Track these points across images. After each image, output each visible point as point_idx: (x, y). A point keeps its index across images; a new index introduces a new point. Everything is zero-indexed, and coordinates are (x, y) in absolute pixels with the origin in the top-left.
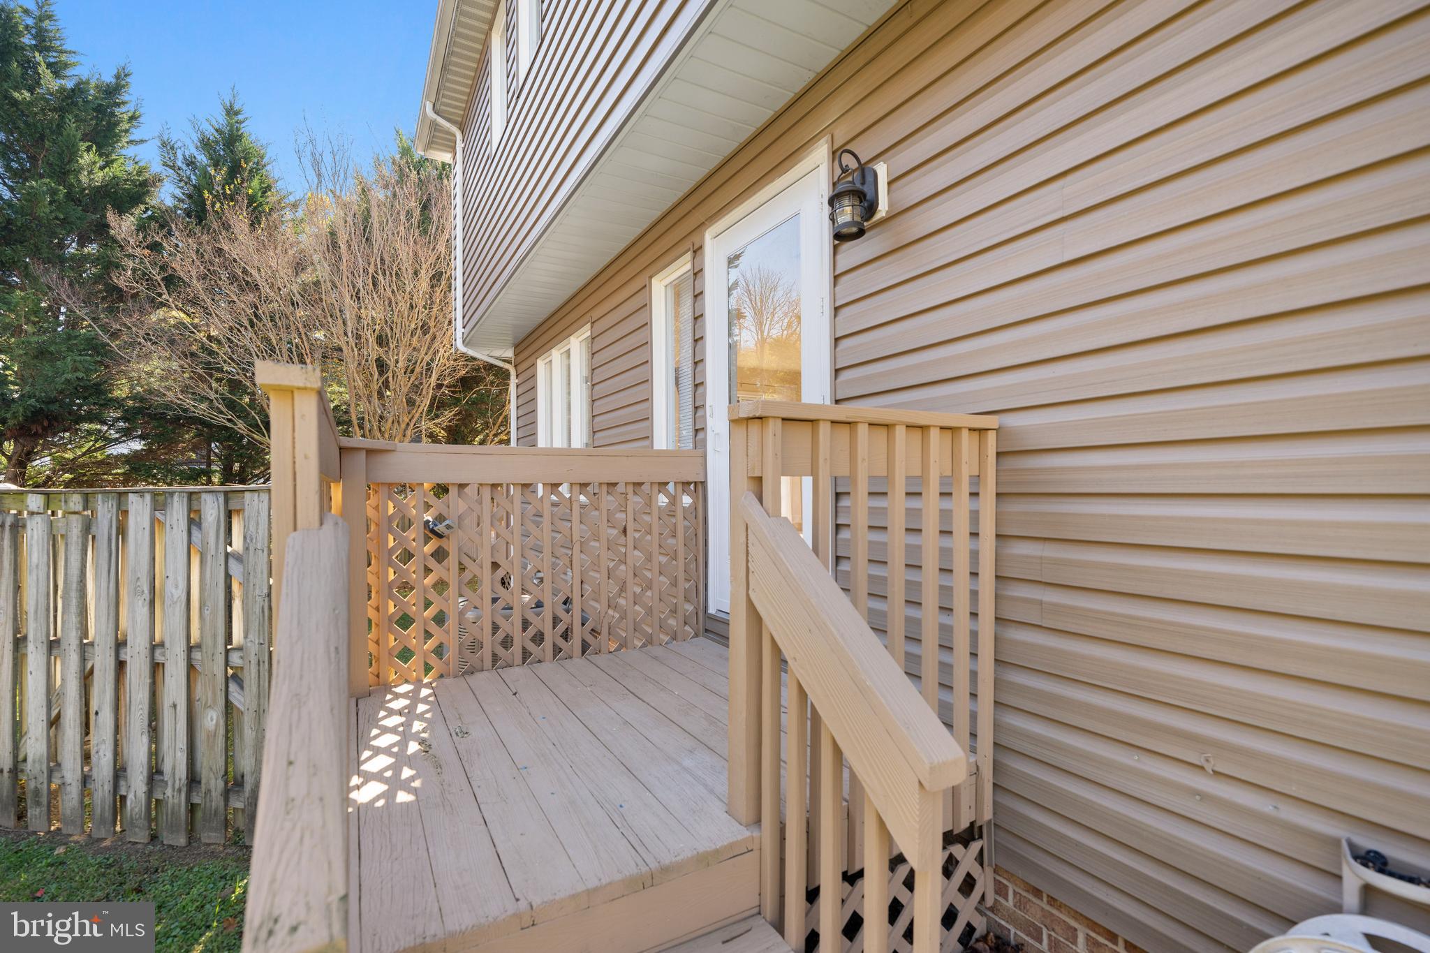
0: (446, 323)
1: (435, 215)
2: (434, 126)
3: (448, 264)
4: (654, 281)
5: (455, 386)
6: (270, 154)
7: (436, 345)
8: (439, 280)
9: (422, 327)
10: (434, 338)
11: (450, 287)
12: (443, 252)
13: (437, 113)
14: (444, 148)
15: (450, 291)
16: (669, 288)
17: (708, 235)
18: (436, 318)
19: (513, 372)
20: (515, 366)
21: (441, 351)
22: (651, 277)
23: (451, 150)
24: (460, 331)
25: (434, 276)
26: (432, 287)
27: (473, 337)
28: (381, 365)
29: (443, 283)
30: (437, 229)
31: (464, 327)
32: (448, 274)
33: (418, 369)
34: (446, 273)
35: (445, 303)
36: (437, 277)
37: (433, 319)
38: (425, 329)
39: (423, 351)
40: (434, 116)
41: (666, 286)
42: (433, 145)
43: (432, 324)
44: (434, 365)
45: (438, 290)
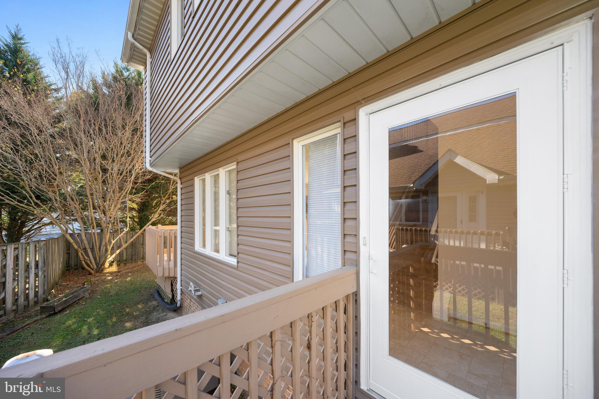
0: (140, 152)
1: (134, 102)
2: (133, 48)
3: (141, 125)
4: (295, 142)
5: (144, 183)
6: (41, 63)
7: (134, 162)
8: (136, 132)
9: (127, 153)
10: (133, 159)
11: (142, 135)
12: (138, 119)
13: (135, 39)
14: (140, 63)
15: (142, 138)
16: (304, 147)
17: (363, 113)
18: (134, 149)
19: (179, 182)
20: (180, 178)
21: (137, 166)
22: (293, 139)
23: (143, 64)
24: (148, 159)
25: (133, 131)
26: (132, 135)
27: (156, 162)
28: (105, 170)
29: (138, 133)
30: (135, 109)
31: (151, 157)
32: (141, 130)
33: (124, 173)
34: (140, 129)
35: (139, 143)
36: (135, 130)
37: (133, 150)
38: (129, 154)
39: (127, 165)
40: (133, 41)
41: (303, 146)
42: (133, 60)
43: (132, 152)
44: (133, 172)
45: (136, 137)
